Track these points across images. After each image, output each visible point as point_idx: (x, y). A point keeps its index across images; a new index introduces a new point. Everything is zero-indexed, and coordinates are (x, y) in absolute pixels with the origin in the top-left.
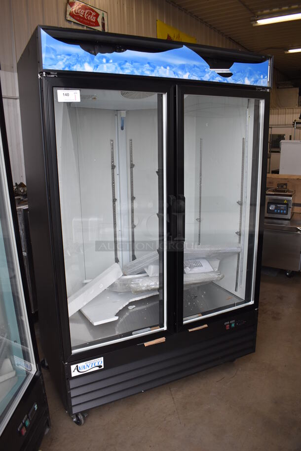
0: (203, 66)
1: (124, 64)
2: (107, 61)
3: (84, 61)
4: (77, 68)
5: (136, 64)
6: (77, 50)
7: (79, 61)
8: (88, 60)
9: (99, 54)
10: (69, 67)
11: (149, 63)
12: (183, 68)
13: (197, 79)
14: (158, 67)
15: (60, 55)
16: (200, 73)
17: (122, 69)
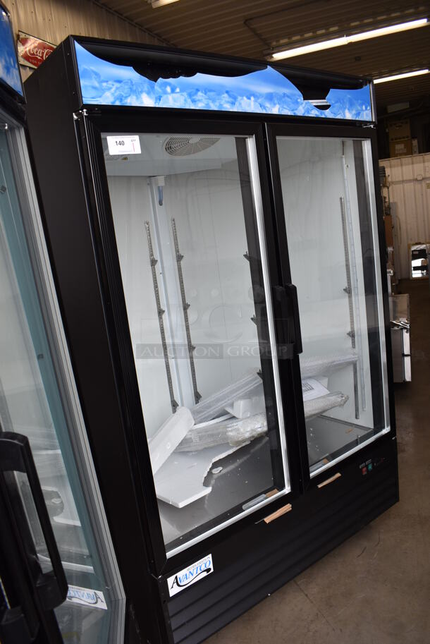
0: (294, 95)
1: (196, 94)
2: (173, 91)
3: (140, 90)
4: (132, 102)
5: (212, 94)
6: (128, 73)
7: (134, 91)
8: (146, 89)
9: (160, 80)
10: (121, 100)
11: (227, 92)
12: (270, 97)
13: (289, 114)
14: (239, 98)
15: (107, 82)
16: (292, 106)
17: (194, 101)
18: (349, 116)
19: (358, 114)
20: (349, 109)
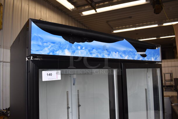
0: (134, 51)
1: (92, 50)
2: (81, 49)
3: (64, 47)
4: (59, 53)
5: (100, 50)
6: (59, 39)
7: (61, 48)
8: (68, 47)
9: (76, 43)
10: (53, 52)
11: (107, 50)
12: (124, 52)
13: (132, 59)
14: (112, 52)
15: (47, 43)
16: (133, 56)
17: (91, 53)
18: (153, 60)
19: (156, 59)
20: (153, 57)
